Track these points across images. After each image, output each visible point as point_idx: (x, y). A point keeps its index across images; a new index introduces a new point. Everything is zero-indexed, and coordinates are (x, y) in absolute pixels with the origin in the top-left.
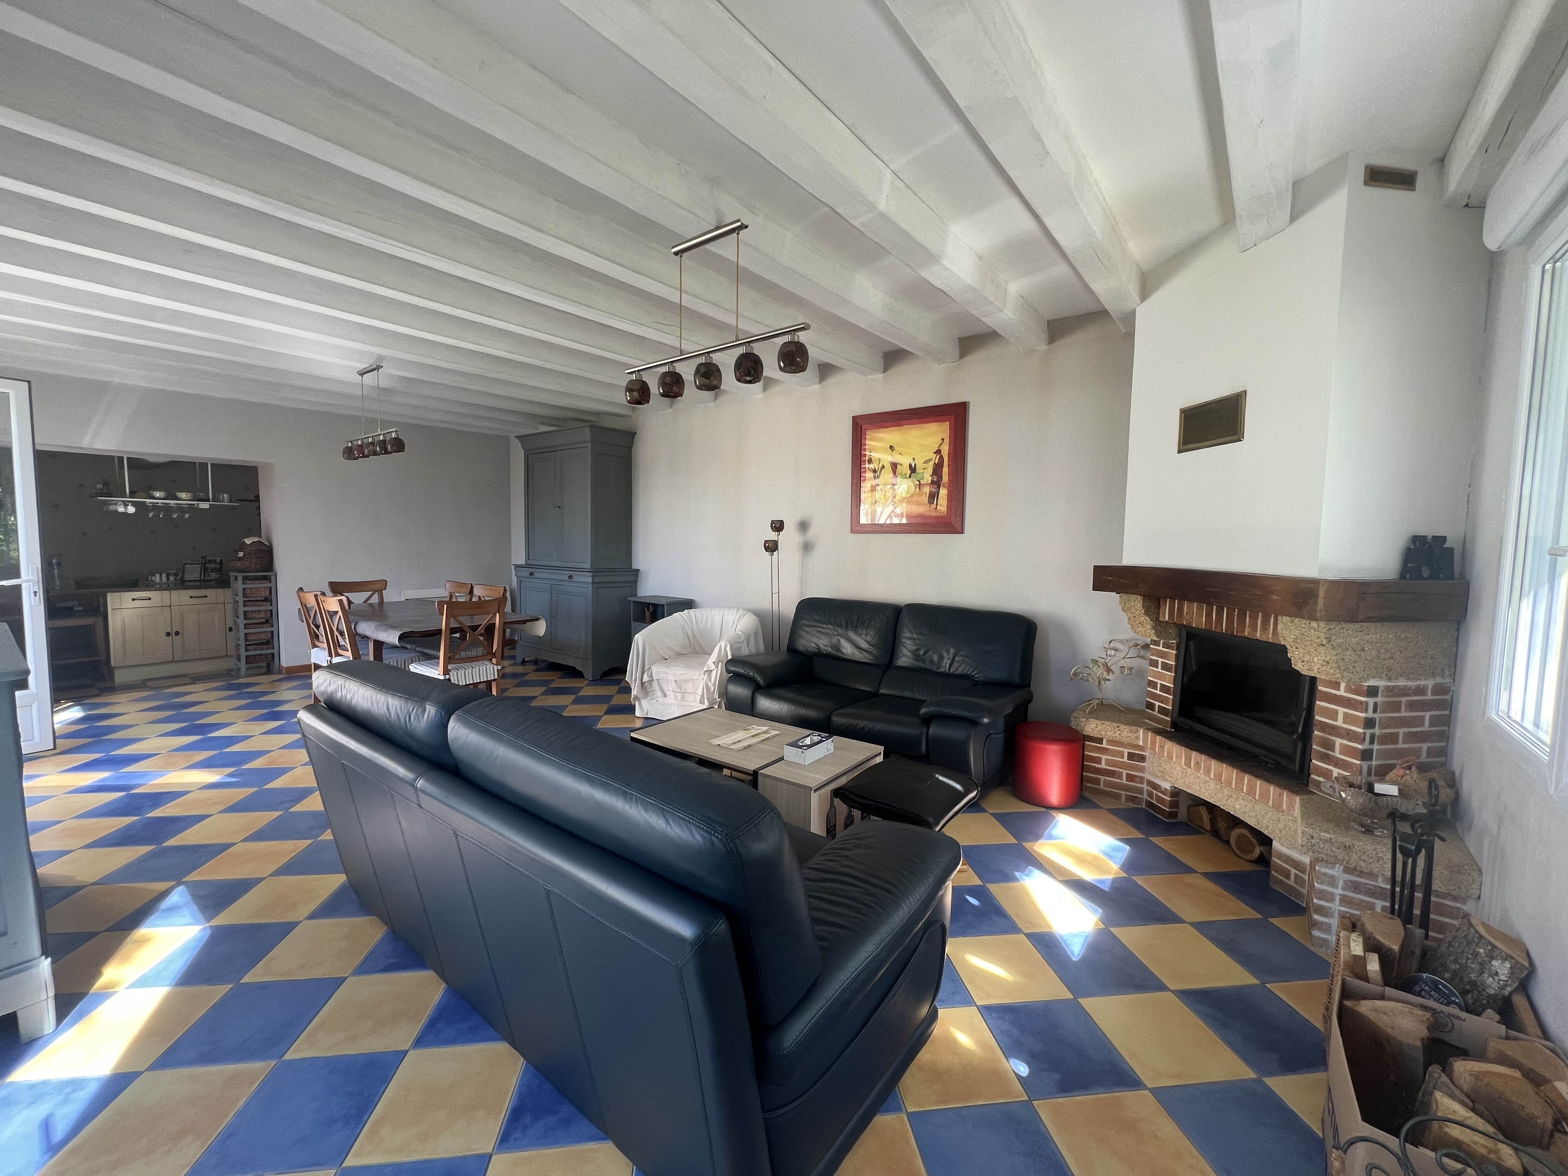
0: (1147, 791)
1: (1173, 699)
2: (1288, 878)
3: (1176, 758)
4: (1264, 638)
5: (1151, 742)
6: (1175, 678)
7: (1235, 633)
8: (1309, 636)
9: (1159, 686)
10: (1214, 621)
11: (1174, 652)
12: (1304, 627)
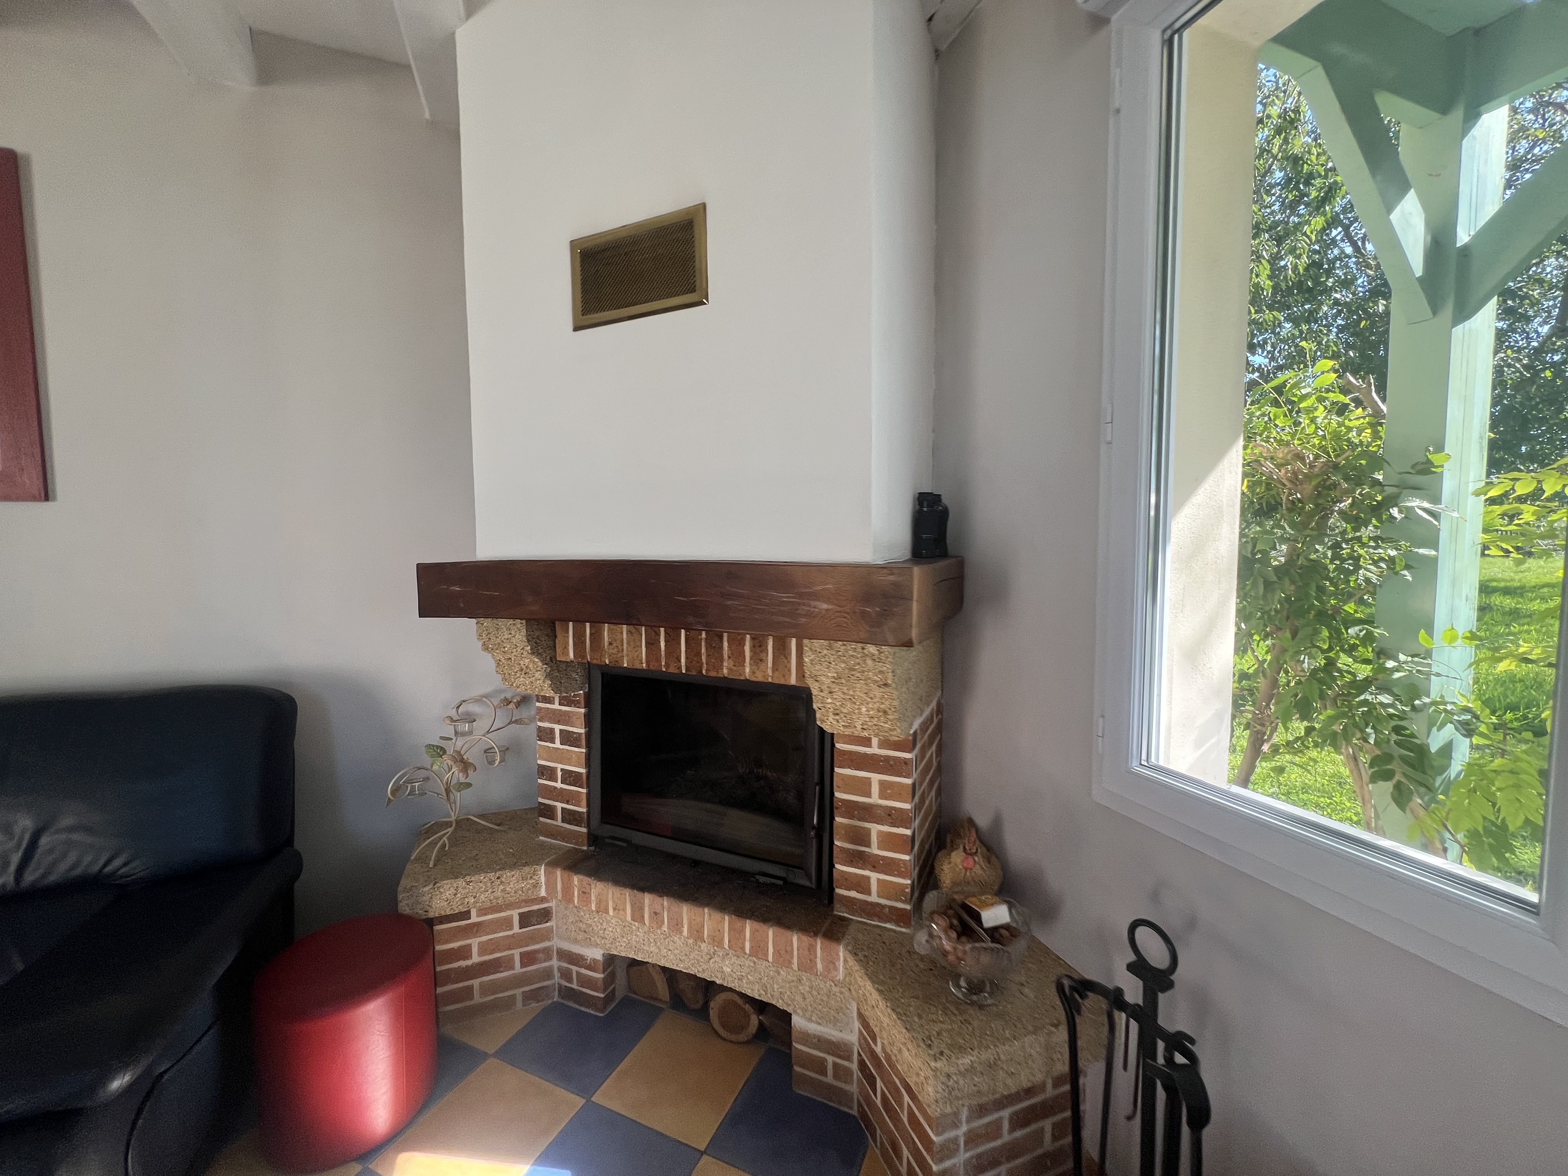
0: (560, 969)
1: (588, 795)
2: (824, 1072)
3: (614, 909)
4: (759, 677)
5: (563, 887)
6: (588, 757)
7: (704, 672)
8: (863, 672)
9: (559, 774)
10: (663, 653)
11: (583, 710)
12: (852, 656)
